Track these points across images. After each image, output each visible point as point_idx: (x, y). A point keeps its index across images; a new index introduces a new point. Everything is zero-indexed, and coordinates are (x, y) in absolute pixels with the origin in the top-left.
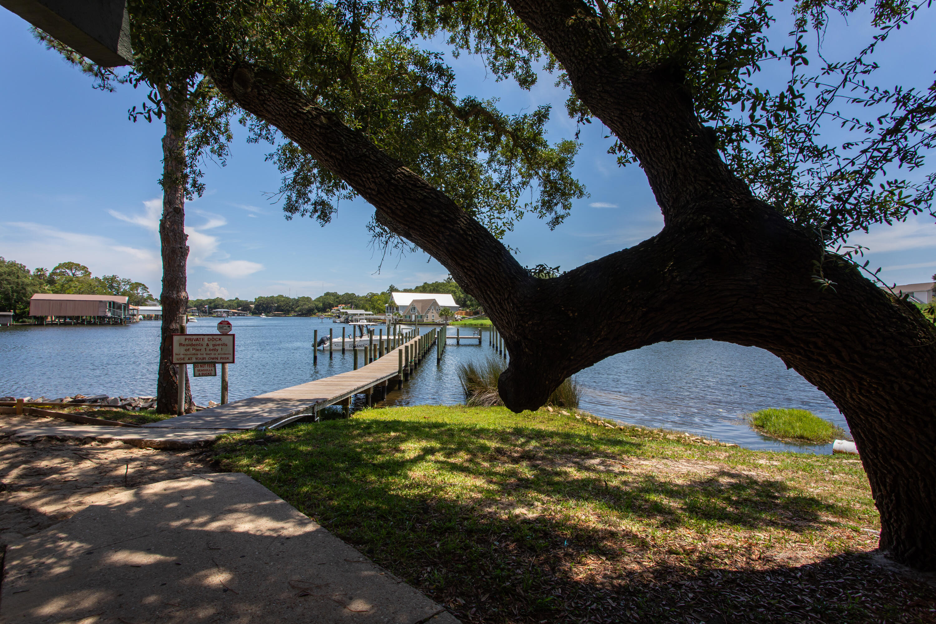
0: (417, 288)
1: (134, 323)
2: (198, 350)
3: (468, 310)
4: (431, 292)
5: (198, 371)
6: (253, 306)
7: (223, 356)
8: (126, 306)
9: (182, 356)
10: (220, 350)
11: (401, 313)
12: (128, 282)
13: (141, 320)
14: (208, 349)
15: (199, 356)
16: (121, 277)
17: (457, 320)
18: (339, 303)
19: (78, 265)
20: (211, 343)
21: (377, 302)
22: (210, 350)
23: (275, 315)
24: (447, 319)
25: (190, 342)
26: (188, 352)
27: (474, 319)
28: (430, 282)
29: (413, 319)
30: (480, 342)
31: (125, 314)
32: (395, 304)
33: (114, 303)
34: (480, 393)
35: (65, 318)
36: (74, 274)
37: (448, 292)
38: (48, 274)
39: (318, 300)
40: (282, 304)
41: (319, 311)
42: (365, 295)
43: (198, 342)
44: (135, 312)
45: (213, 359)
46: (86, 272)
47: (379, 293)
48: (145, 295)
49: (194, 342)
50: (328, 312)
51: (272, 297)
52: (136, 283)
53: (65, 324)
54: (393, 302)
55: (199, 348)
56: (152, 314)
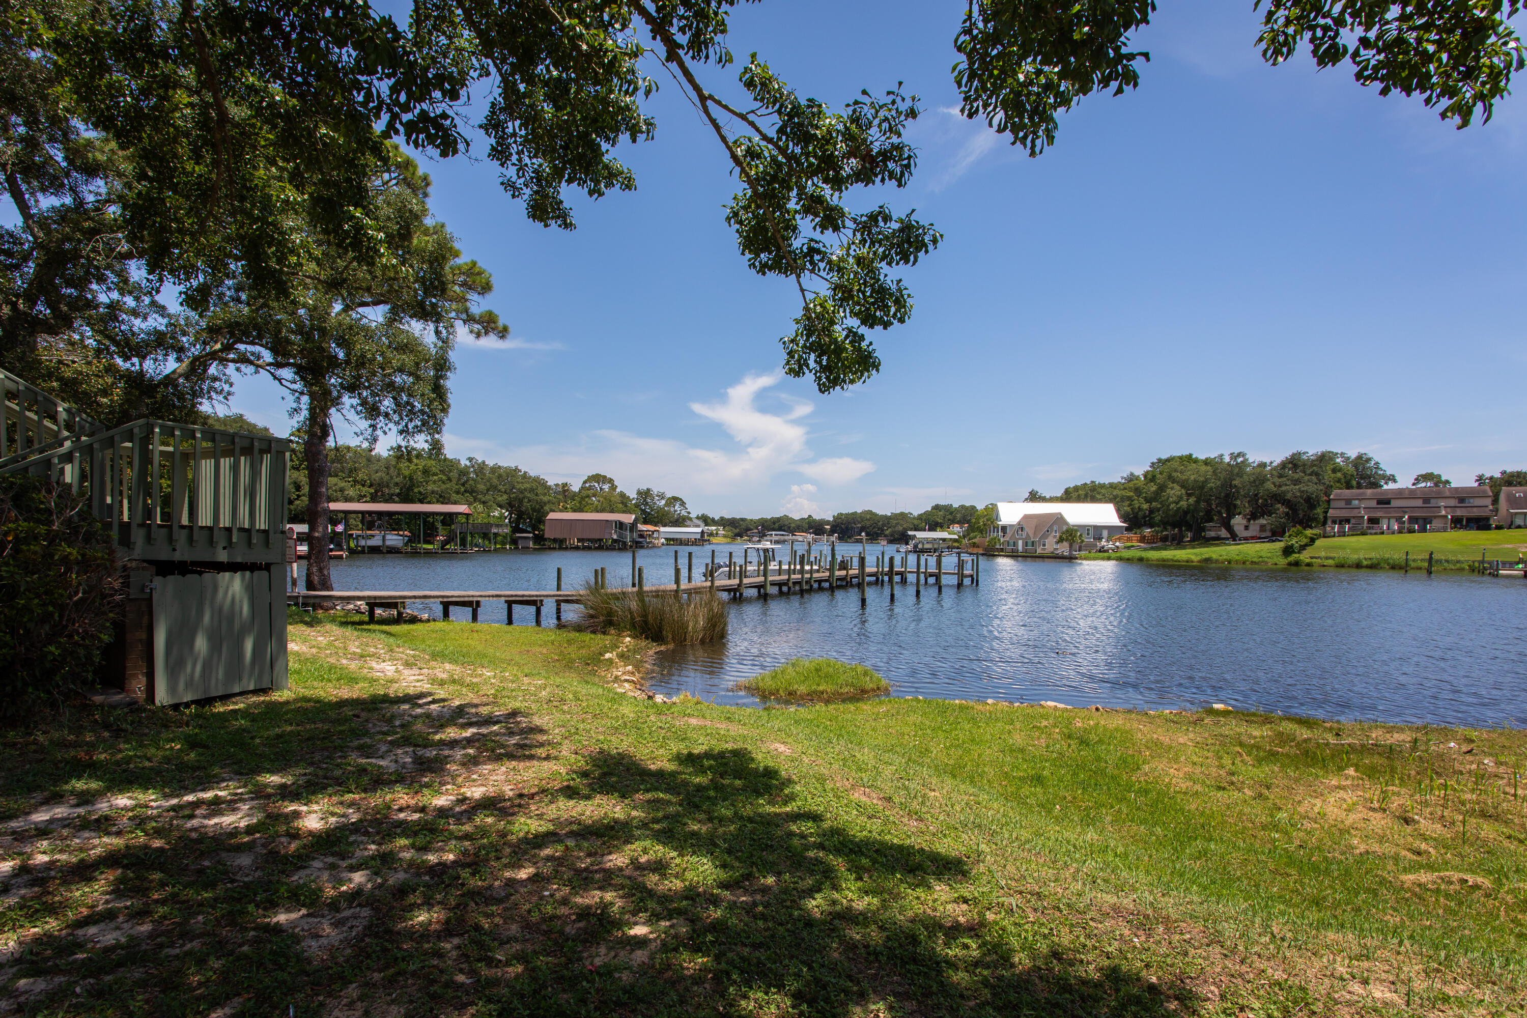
3: (1145, 533)
6: (828, 527)
8: (633, 527)
12: (662, 496)
13: (662, 545)
16: (657, 490)
17: (1103, 551)
19: (606, 477)
29: (1020, 547)
31: (631, 537)
32: (1000, 522)
33: (621, 523)
36: (601, 488)
37: (1112, 500)
38: (574, 489)
40: (869, 523)
44: (653, 535)
46: (613, 485)
48: (684, 513)
52: (673, 498)
56: (683, 537)
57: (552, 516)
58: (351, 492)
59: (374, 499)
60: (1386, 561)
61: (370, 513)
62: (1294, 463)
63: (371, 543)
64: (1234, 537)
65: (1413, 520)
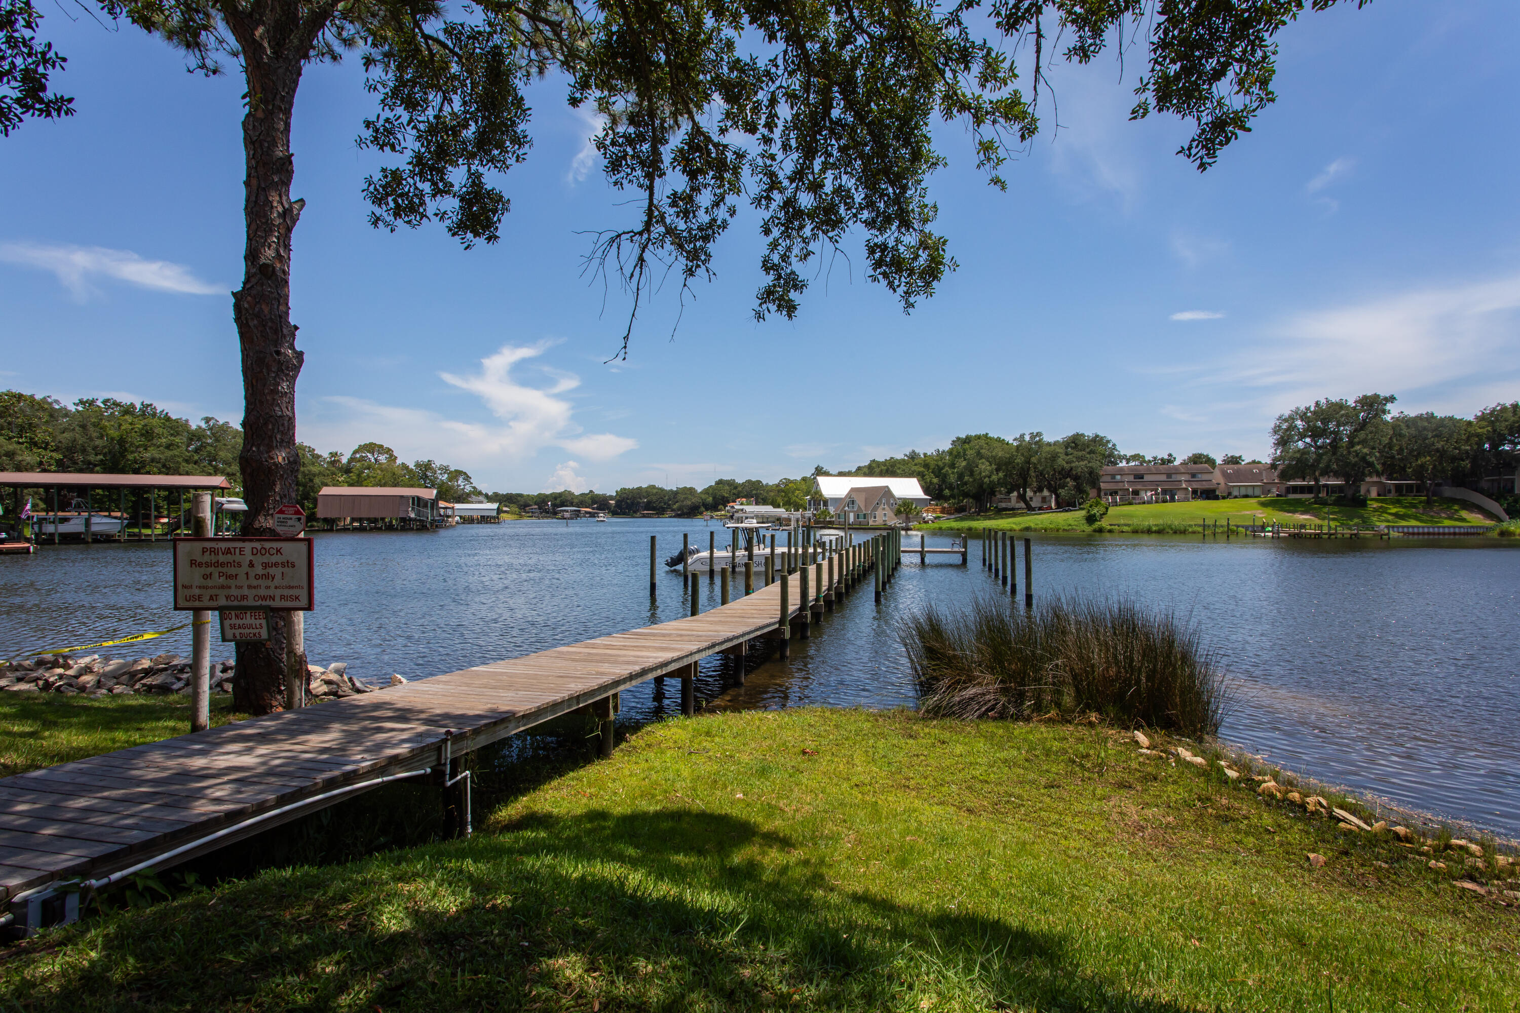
0: (859, 469)
1: (447, 527)
2: (230, 577)
3: (946, 505)
4: (882, 474)
5: (233, 627)
6: (612, 502)
7: (286, 592)
8: (434, 503)
9: (197, 592)
10: (278, 576)
11: (832, 510)
12: (445, 469)
13: (457, 523)
14: (252, 575)
15: (234, 592)
16: (438, 463)
17: (926, 522)
18: (738, 496)
19: (381, 446)
20: (258, 560)
21: (793, 493)
22: (257, 577)
23: (644, 516)
24: (908, 520)
25: (214, 558)
26: (209, 583)
27: (956, 520)
28: (881, 459)
29: (852, 519)
30: (965, 561)
31: (432, 515)
32: (821, 495)
33: (419, 498)
34: (952, 687)
35: (360, 520)
36: (376, 460)
37: (910, 475)
38: (344, 460)
39: (706, 491)
40: (654, 498)
41: (707, 510)
42: (777, 482)
43: (229, 558)
44: (450, 512)
45: (264, 598)
46: (391, 455)
47: (799, 478)
48: (468, 489)
49: (222, 558)
50: (720, 510)
51: (640, 489)
52: (456, 471)
53: (361, 529)
54: (818, 493)
55: (232, 571)
56: (475, 515)
57: (325, 491)
58: (29, 458)
59: (62, 467)
60: (1170, 527)
61: (61, 487)
62: (1075, 443)
63: (64, 528)
64: (1030, 508)
65: (1164, 492)
